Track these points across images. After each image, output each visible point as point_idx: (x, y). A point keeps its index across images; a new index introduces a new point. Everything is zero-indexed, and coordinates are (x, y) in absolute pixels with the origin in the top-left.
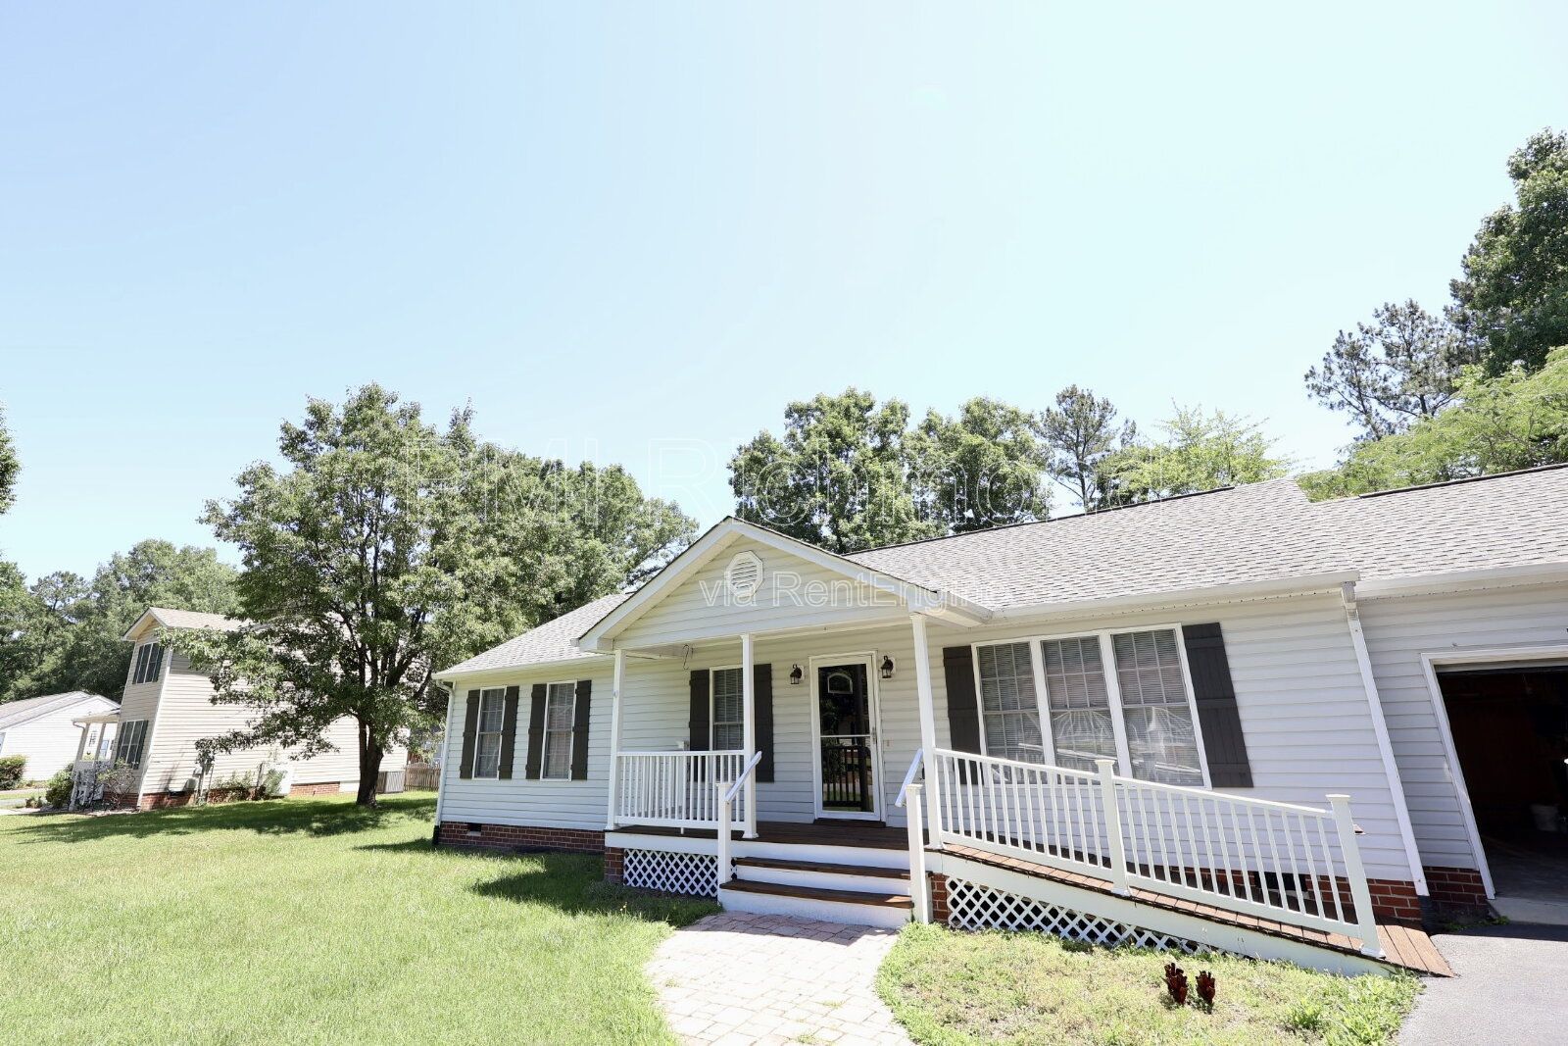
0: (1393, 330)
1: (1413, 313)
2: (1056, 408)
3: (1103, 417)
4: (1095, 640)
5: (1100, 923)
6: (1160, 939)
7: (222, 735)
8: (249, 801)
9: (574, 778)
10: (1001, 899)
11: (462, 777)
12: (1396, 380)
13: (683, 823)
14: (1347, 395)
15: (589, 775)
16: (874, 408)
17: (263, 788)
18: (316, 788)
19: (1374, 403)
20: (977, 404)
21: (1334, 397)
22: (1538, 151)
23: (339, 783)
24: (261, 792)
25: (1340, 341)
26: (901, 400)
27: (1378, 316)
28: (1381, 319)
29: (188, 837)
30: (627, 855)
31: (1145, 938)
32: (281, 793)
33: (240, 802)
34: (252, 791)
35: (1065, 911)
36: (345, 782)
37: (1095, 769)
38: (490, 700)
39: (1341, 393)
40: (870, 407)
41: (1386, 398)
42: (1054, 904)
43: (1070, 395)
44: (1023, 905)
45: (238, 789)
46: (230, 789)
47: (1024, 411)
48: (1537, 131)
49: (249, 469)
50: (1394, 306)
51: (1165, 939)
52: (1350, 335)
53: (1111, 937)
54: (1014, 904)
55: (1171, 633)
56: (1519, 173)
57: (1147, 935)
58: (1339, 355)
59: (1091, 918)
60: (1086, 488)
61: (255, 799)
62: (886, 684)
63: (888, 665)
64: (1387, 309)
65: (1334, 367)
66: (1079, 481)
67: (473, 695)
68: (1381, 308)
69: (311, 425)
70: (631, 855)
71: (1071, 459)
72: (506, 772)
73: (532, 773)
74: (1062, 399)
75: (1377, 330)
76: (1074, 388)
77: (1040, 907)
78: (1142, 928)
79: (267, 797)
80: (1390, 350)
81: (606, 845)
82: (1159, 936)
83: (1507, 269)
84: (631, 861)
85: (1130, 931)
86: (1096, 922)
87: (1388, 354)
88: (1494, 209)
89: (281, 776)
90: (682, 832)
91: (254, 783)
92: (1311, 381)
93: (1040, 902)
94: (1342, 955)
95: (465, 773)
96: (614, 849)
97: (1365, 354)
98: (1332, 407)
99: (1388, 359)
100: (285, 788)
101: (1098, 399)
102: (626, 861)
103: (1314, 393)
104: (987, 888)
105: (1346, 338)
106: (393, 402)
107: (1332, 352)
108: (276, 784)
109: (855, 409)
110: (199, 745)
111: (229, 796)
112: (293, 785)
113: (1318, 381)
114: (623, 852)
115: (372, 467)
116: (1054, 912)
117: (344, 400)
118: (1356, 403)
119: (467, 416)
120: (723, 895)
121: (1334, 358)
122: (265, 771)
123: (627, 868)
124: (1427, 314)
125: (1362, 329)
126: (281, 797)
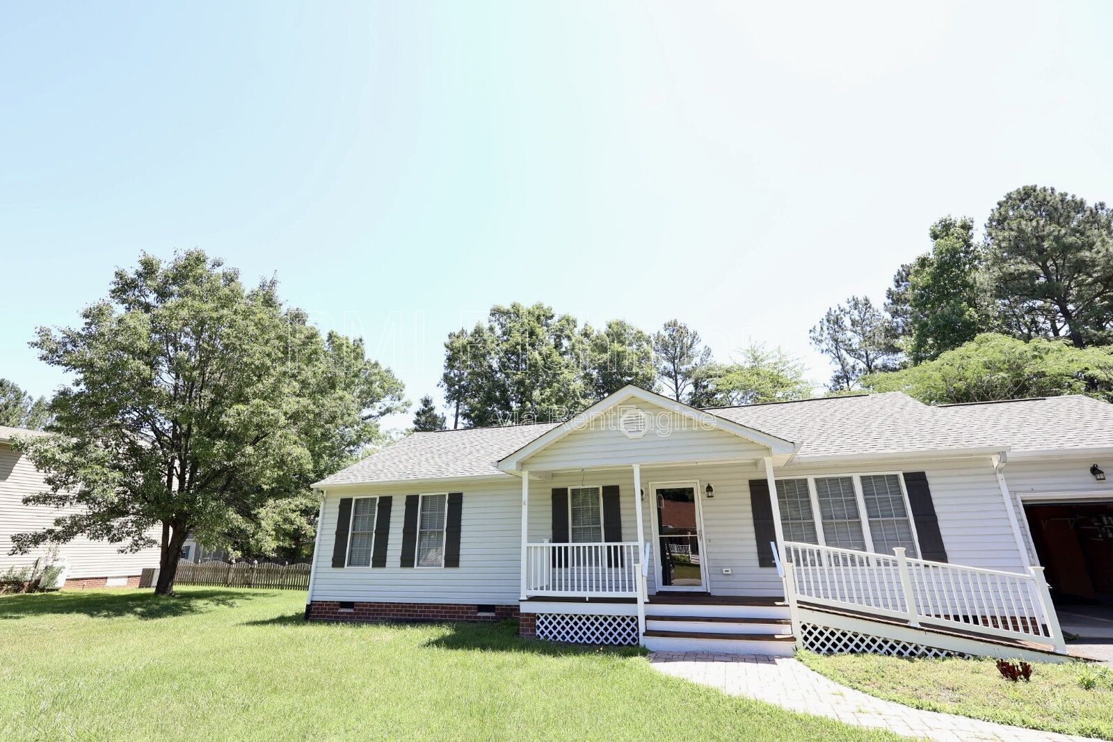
0: (856, 312)
1: (866, 304)
2: (663, 333)
3: (693, 342)
4: (850, 479)
5: (904, 645)
6: (942, 652)
7: (37, 531)
8: (23, 593)
9: (446, 565)
10: (838, 634)
11: (334, 566)
12: (856, 341)
13: (588, 594)
14: (830, 346)
15: (461, 564)
16: (554, 318)
17: (38, 581)
18: (85, 583)
19: (843, 352)
20: (617, 324)
21: (824, 346)
22: (944, 226)
23: (106, 578)
24: (35, 586)
25: (829, 314)
26: (572, 316)
27: (849, 302)
28: (850, 304)
29: (21, 620)
30: (539, 618)
31: (933, 653)
32: (57, 586)
33: (15, 595)
34: (26, 584)
35: (881, 639)
36: (113, 578)
37: (893, 553)
38: (361, 505)
39: (827, 345)
40: (552, 317)
41: (851, 351)
42: (873, 635)
43: (672, 326)
44: (853, 637)
45: (13, 582)
46: (5, 582)
47: (646, 333)
48: (944, 216)
49: (96, 304)
50: (857, 298)
51: (945, 652)
52: (835, 311)
53: (912, 654)
54: (847, 637)
55: (896, 477)
56: (935, 236)
57: (934, 651)
58: (828, 321)
59: (898, 642)
60: (678, 386)
61: (29, 591)
62: (710, 501)
63: (709, 489)
64: (854, 300)
65: (825, 328)
66: (674, 382)
67: (345, 504)
68: (851, 299)
69: (140, 275)
70: (542, 618)
71: (670, 367)
72: (380, 561)
73: (407, 561)
74: (667, 326)
75: (848, 310)
76: (676, 321)
77: (864, 638)
78: (931, 647)
79: (42, 590)
80: (854, 323)
81: (521, 611)
82: (941, 651)
83: (928, 286)
84: (542, 623)
85: (923, 649)
86: (901, 645)
87: (853, 325)
88: (921, 253)
89: (59, 570)
90: (587, 600)
91: (28, 577)
92: (812, 335)
93: (864, 635)
94: (1047, 655)
95: (338, 561)
96: (528, 614)
97: (842, 323)
98: (822, 351)
99: (852, 327)
100: (60, 582)
101: (691, 331)
102: (538, 623)
103: (813, 342)
104: (829, 628)
105: (833, 313)
106: (219, 265)
107: (825, 319)
108: (53, 578)
109: (542, 317)
110: (14, 539)
111: (5, 588)
112: (67, 580)
113: (817, 334)
114: (534, 617)
115: (215, 315)
116: (874, 641)
117: (172, 258)
118: (835, 351)
119: (273, 283)
120: (643, 641)
121: (825, 322)
122: (41, 566)
123: (539, 628)
124: (873, 306)
125: (840, 308)
126: (57, 590)
